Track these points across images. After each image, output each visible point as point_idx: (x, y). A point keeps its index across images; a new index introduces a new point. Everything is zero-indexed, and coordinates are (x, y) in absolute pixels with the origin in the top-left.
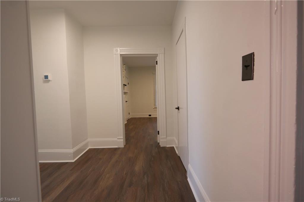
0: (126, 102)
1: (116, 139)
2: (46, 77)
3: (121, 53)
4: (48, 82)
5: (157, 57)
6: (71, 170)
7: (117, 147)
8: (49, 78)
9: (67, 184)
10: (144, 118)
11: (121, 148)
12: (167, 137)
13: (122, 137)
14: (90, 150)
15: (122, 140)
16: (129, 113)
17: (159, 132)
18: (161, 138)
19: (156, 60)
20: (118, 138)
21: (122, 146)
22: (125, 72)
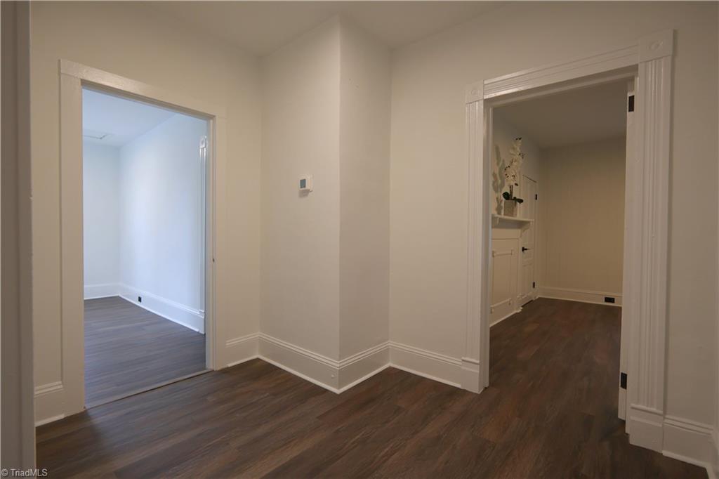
0: (523, 249)
1: (457, 361)
2: (303, 183)
3: (487, 97)
4: (307, 195)
5: (632, 79)
6: (319, 417)
7: (458, 386)
8: (308, 186)
9: (288, 459)
10: (585, 307)
11: (472, 393)
12: (665, 413)
13: (478, 362)
14: (390, 372)
15: (476, 370)
16: (534, 283)
17: (624, 377)
18: (633, 408)
19: (629, 95)
20: (463, 360)
21: (475, 387)
22: (521, 162)
